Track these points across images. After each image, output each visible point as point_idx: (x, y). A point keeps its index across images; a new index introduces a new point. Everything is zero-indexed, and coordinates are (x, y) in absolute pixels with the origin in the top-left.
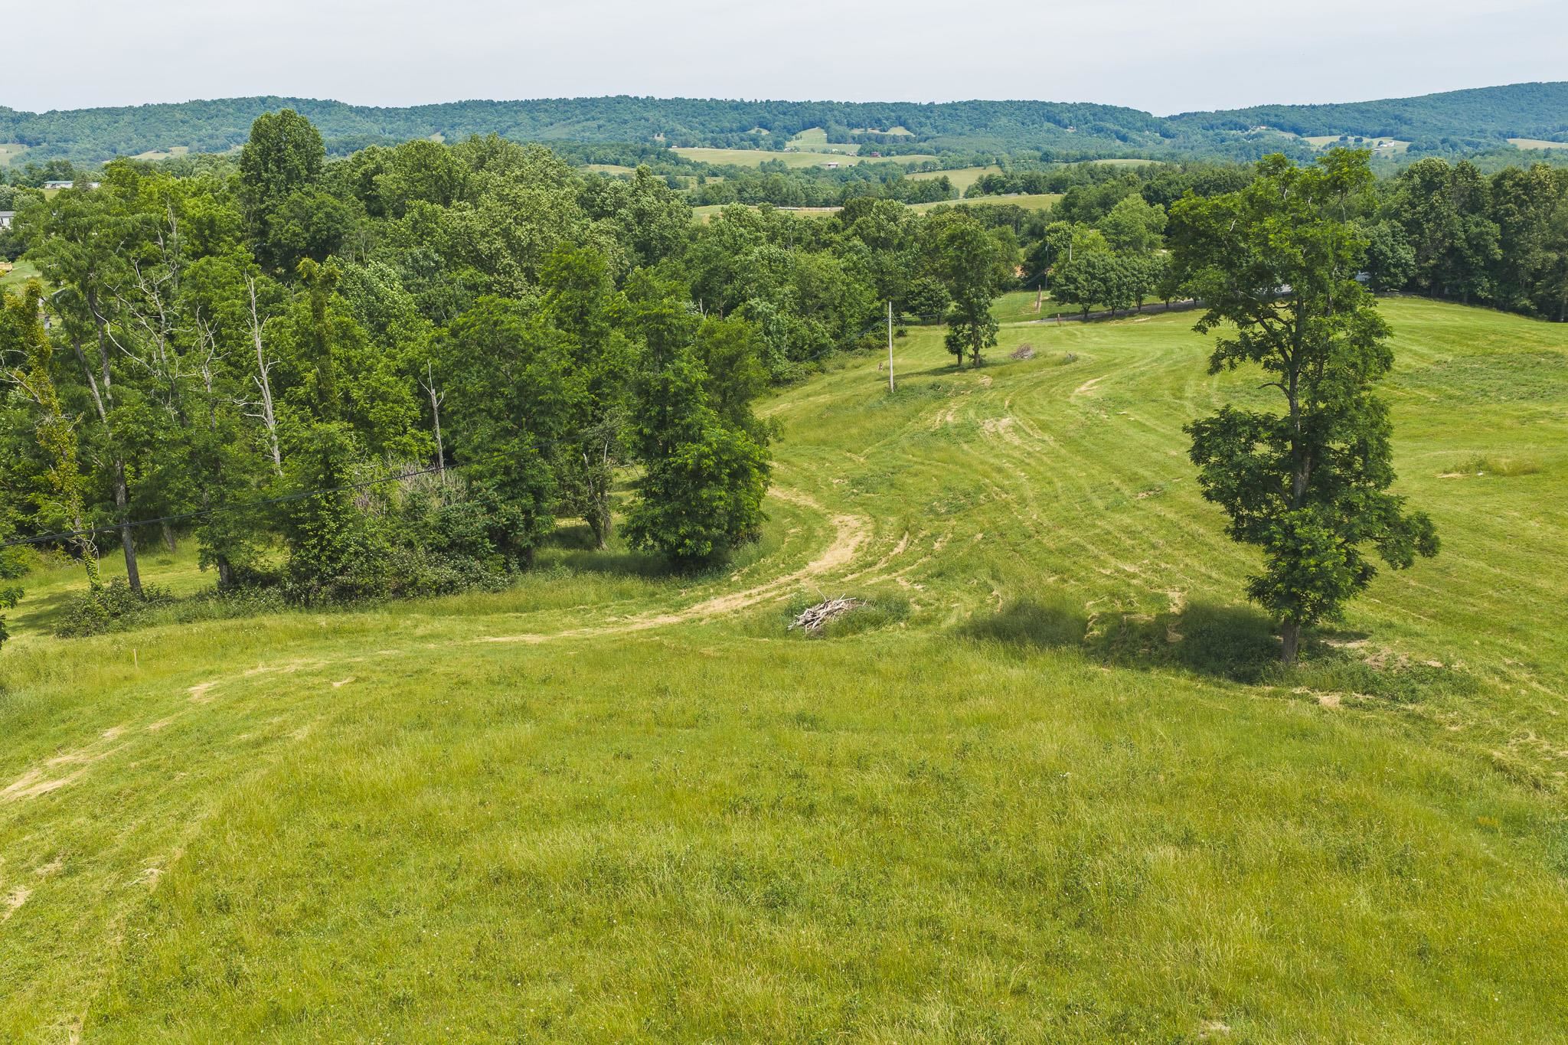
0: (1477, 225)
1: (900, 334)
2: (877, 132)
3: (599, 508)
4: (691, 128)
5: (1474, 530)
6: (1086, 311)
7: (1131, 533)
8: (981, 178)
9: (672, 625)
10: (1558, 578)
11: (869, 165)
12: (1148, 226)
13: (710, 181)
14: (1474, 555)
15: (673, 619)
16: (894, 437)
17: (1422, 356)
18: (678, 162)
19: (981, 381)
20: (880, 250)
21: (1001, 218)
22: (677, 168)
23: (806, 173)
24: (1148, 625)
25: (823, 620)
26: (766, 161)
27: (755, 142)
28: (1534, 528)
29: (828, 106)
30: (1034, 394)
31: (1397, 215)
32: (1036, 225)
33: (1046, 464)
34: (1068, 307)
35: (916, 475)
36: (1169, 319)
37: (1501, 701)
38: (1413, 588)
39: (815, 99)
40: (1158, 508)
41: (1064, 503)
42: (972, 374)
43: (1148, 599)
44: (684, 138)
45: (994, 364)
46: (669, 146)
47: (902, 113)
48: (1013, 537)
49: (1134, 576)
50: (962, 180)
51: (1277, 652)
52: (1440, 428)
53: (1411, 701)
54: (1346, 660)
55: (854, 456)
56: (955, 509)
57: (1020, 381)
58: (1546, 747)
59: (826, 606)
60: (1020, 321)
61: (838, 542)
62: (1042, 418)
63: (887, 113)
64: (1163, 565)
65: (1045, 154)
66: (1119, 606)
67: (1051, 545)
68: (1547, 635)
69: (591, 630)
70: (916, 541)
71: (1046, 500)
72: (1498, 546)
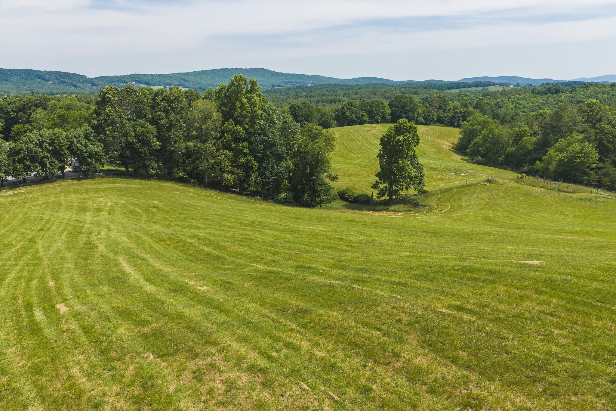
31: (87, 122)
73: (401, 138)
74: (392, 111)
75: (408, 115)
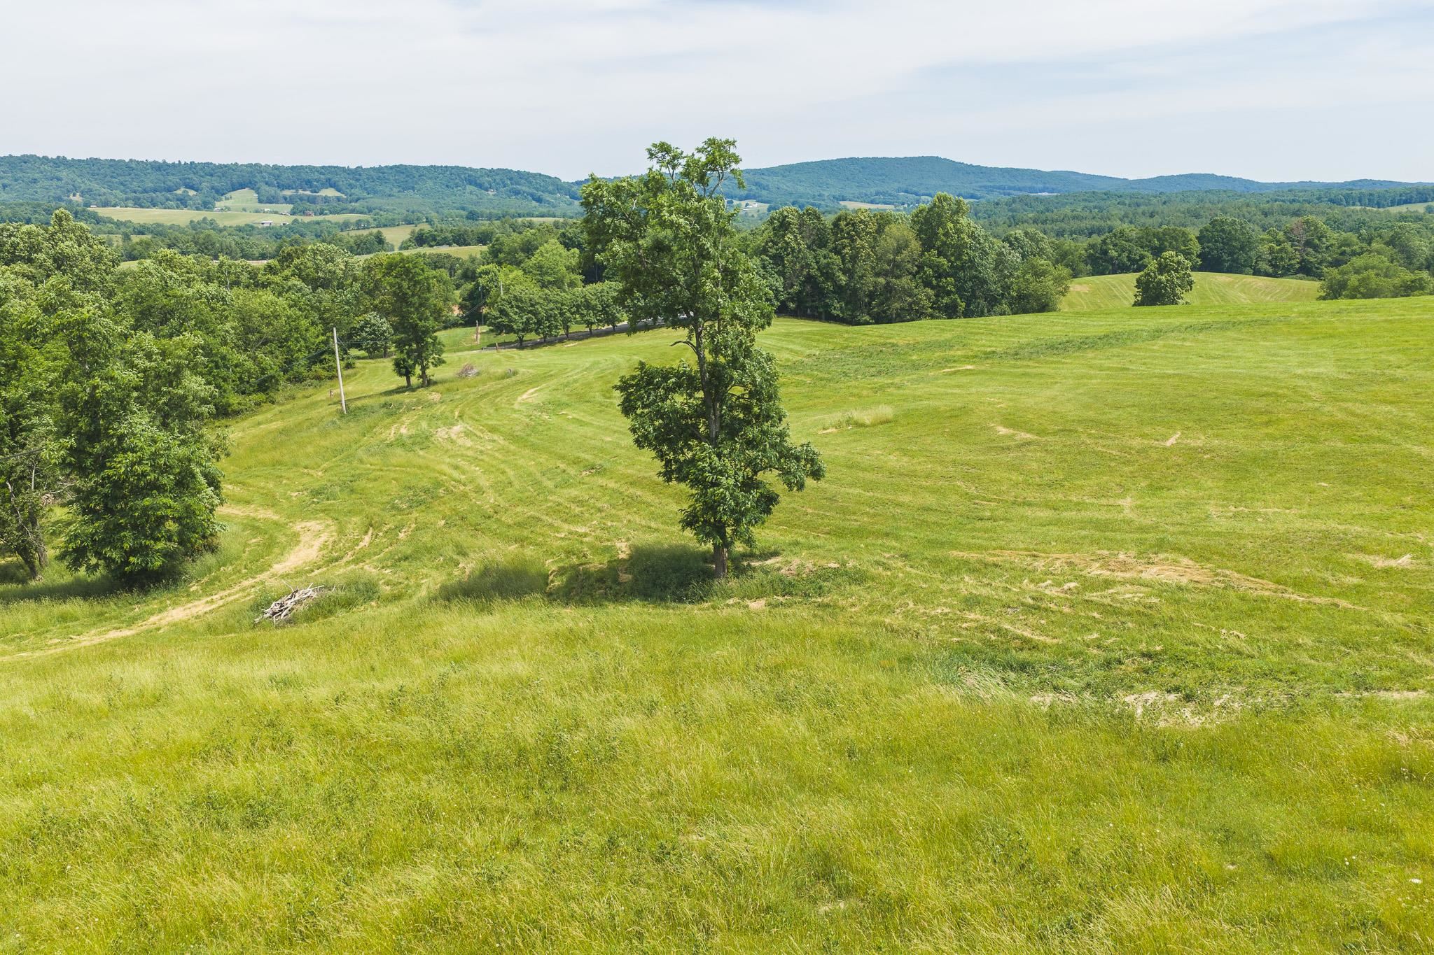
0: (825, 257)
1: (349, 366)
2: (308, 193)
3: (31, 538)
4: (111, 188)
5: (851, 467)
6: (521, 340)
7: (580, 503)
8: (413, 232)
9: (126, 638)
10: (915, 494)
11: (304, 223)
12: (568, 268)
13: (135, 239)
14: (852, 485)
15: (127, 633)
16: (351, 451)
17: (796, 352)
18: (98, 220)
19: (430, 397)
20: (320, 289)
21: (436, 263)
22: (99, 226)
23: (240, 231)
24: (601, 571)
25: (293, 609)
26: (196, 220)
27: (183, 202)
28: (894, 461)
29: (255, 169)
30: (481, 404)
31: (764, 251)
32: (468, 269)
33: (498, 459)
34: (504, 337)
35: (375, 480)
36: (594, 343)
37: (885, 583)
38: (811, 514)
39: (242, 161)
40: (601, 481)
41: (517, 487)
42: (422, 393)
43: (599, 551)
44: (103, 198)
45: (443, 382)
46: (87, 205)
47: (330, 176)
48: (472, 518)
49: (586, 535)
50: (396, 236)
51: (712, 575)
52: (816, 401)
53: (820, 595)
54: (767, 573)
55: (311, 472)
56: (415, 503)
57: (467, 395)
58: (922, 611)
59: (293, 595)
60: (461, 351)
61: (301, 544)
62: (490, 423)
63: (316, 176)
64: (609, 524)
65: (471, 212)
66: (575, 560)
67: (510, 521)
68: (912, 534)
69: (30, 654)
70: (381, 534)
71: (500, 488)
72: (869, 476)
73: (1163, 278)
74: (1203, 248)
75: (1237, 259)
